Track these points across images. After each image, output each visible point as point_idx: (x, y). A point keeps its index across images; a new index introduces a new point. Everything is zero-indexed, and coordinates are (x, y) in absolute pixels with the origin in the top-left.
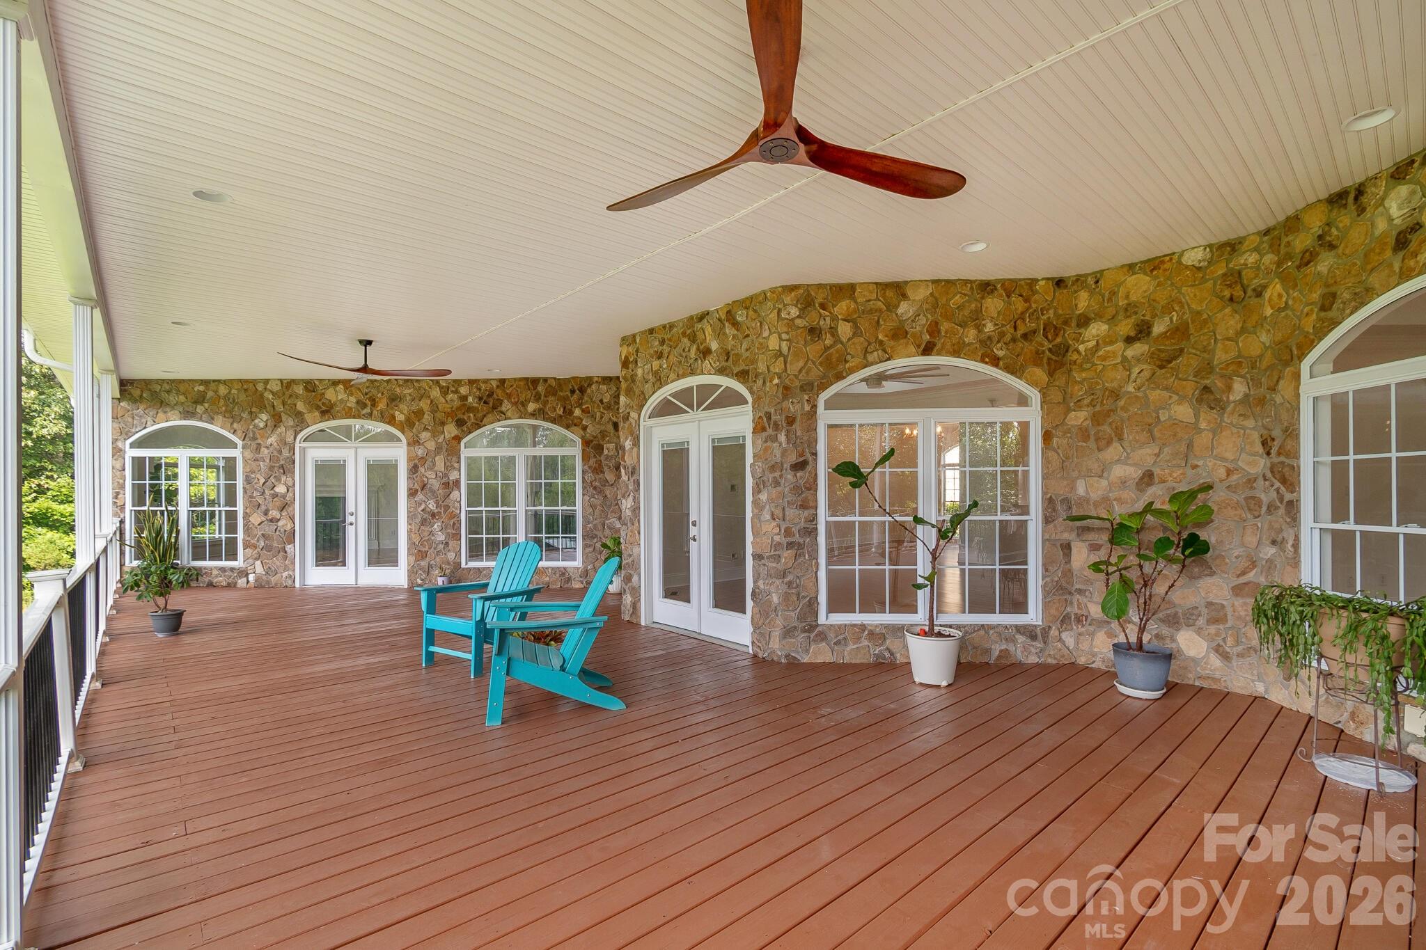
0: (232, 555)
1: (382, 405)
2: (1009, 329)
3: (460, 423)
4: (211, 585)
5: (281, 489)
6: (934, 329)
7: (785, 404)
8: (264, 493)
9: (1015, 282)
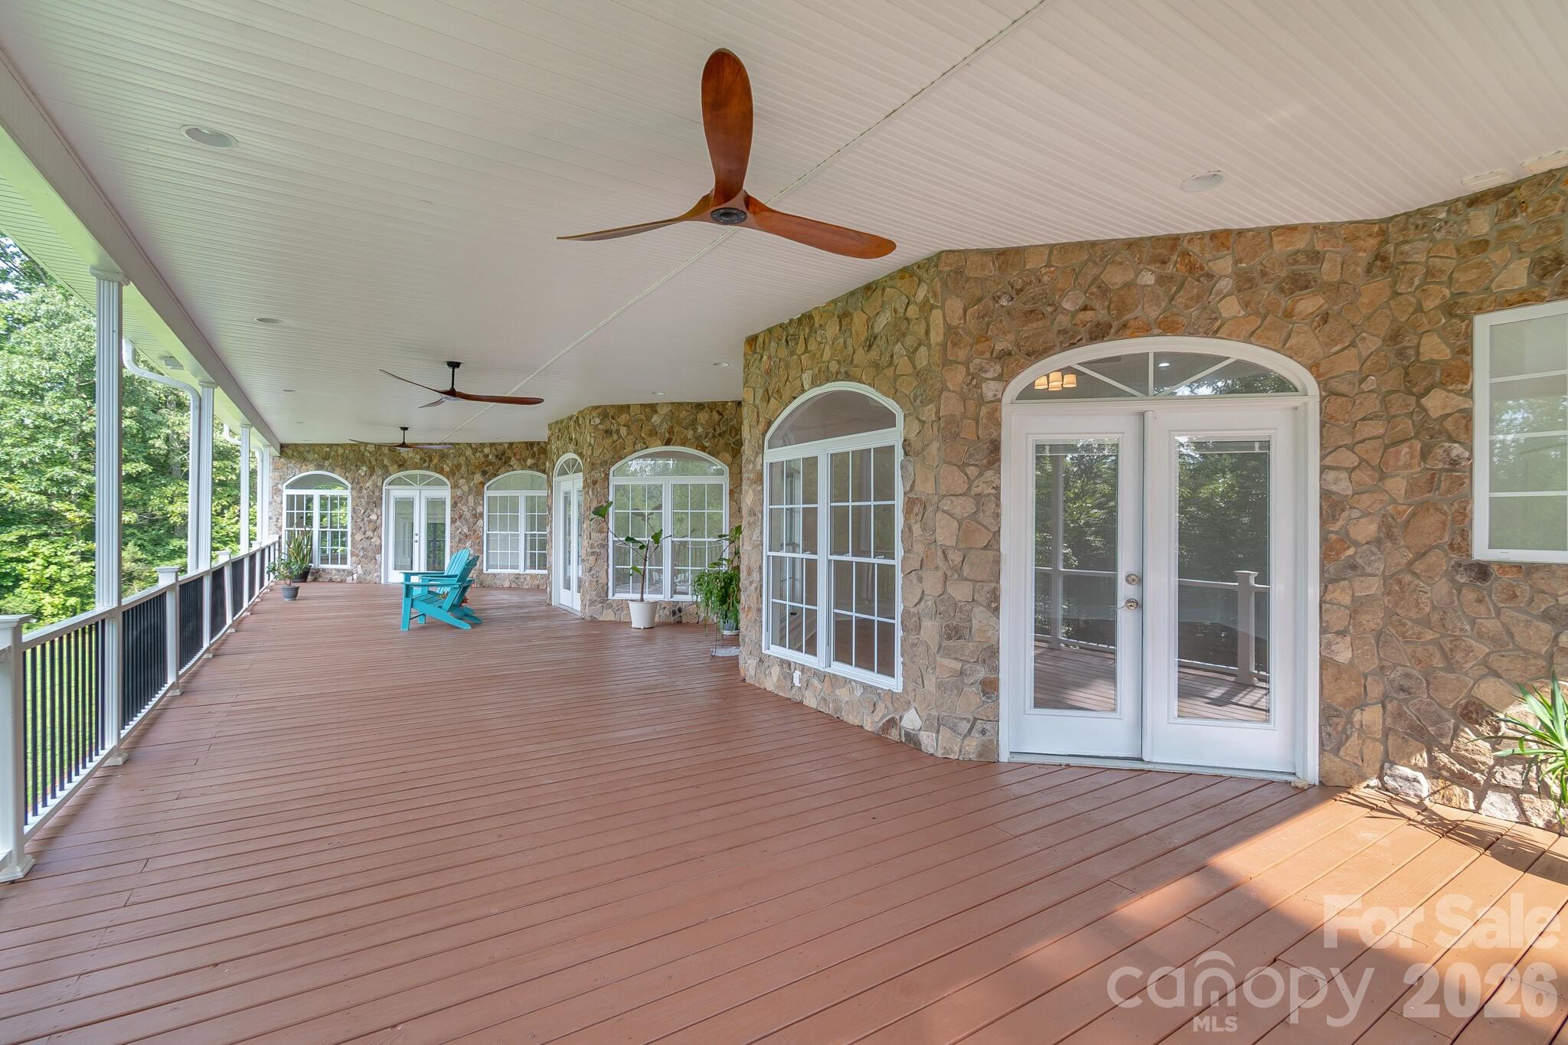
0: (344, 560)
1: (435, 461)
2: (711, 430)
3: (484, 473)
4: (331, 581)
5: (373, 517)
6: (671, 431)
7: (593, 472)
8: (363, 519)
9: (715, 403)
